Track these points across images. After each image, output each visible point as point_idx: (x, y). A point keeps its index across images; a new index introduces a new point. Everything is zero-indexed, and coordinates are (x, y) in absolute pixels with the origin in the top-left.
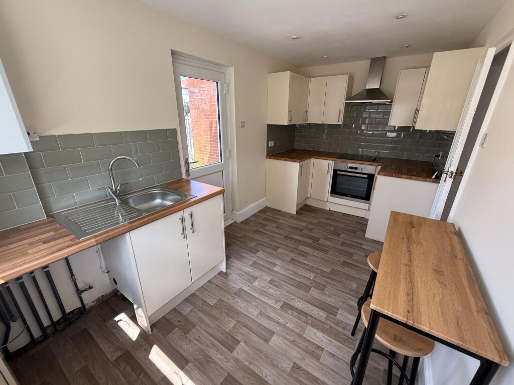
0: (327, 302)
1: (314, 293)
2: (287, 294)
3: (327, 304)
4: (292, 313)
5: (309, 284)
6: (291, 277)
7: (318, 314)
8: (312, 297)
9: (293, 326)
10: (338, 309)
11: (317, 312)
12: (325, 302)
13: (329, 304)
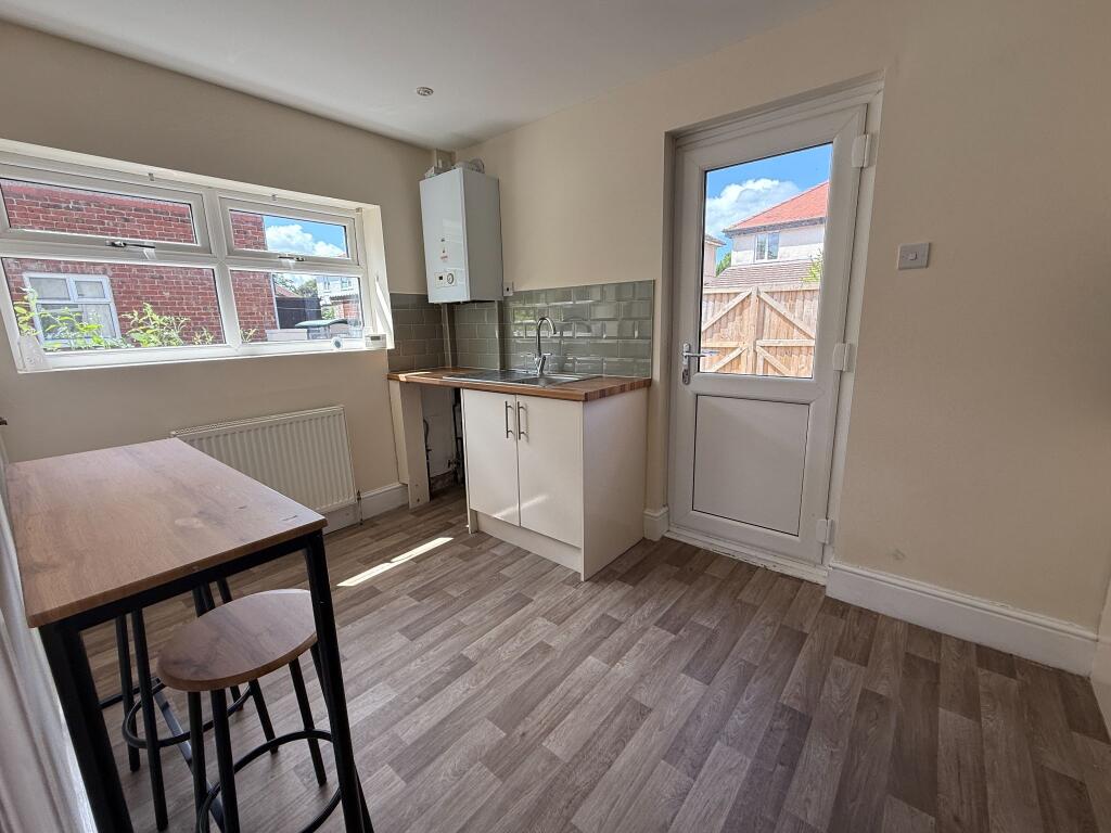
0: (442, 758)
1: (485, 734)
2: (499, 671)
3: (437, 756)
4: (441, 673)
5: (521, 729)
6: (558, 690)
7: (416, 723)
8: (473, 725)
9: (412, 668)
10: (408, 779)
11: (422, 722)
12: (442, 752)
13: (433, 760)
